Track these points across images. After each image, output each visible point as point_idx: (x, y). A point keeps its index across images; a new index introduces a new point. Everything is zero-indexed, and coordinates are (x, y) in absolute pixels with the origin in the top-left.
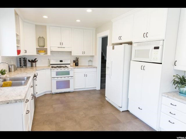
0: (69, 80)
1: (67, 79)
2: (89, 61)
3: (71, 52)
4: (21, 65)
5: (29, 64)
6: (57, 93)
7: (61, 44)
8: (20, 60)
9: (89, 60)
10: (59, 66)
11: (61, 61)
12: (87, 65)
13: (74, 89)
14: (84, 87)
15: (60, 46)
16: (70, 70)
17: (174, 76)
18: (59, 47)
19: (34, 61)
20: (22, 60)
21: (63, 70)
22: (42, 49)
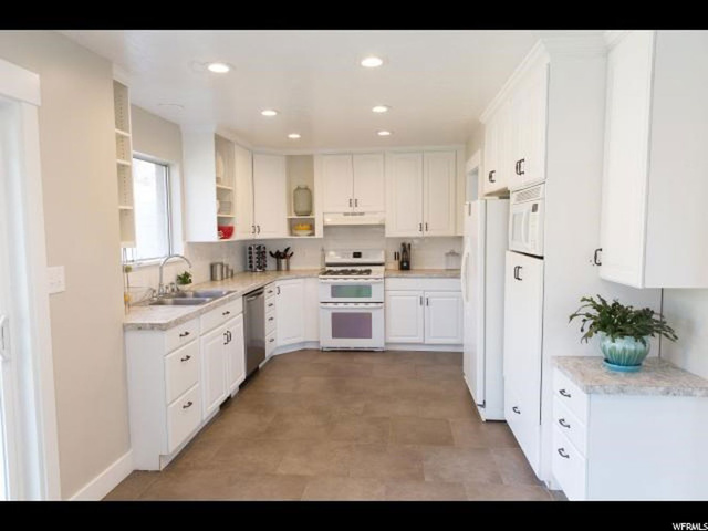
0: (370, 315)
1: (361, 308)
2: (447, 255)
3: (382, 226)
4: (251, 266)
5: (271, 263)
6: (334, 351)
7: (353, 202)
8: (251, 253)
9: (448, 251)
10: (350, 268)
11: (357, 255)
12: (444, 268)
13: (386, 344)
14: (418, 339)
15: (350, 210)
16: (375, 283)
17: (584, 299)
18: (346, 214)
19: (282, 256)
20: (254, 251)
21: (351, 280)
22: (302, 220)
